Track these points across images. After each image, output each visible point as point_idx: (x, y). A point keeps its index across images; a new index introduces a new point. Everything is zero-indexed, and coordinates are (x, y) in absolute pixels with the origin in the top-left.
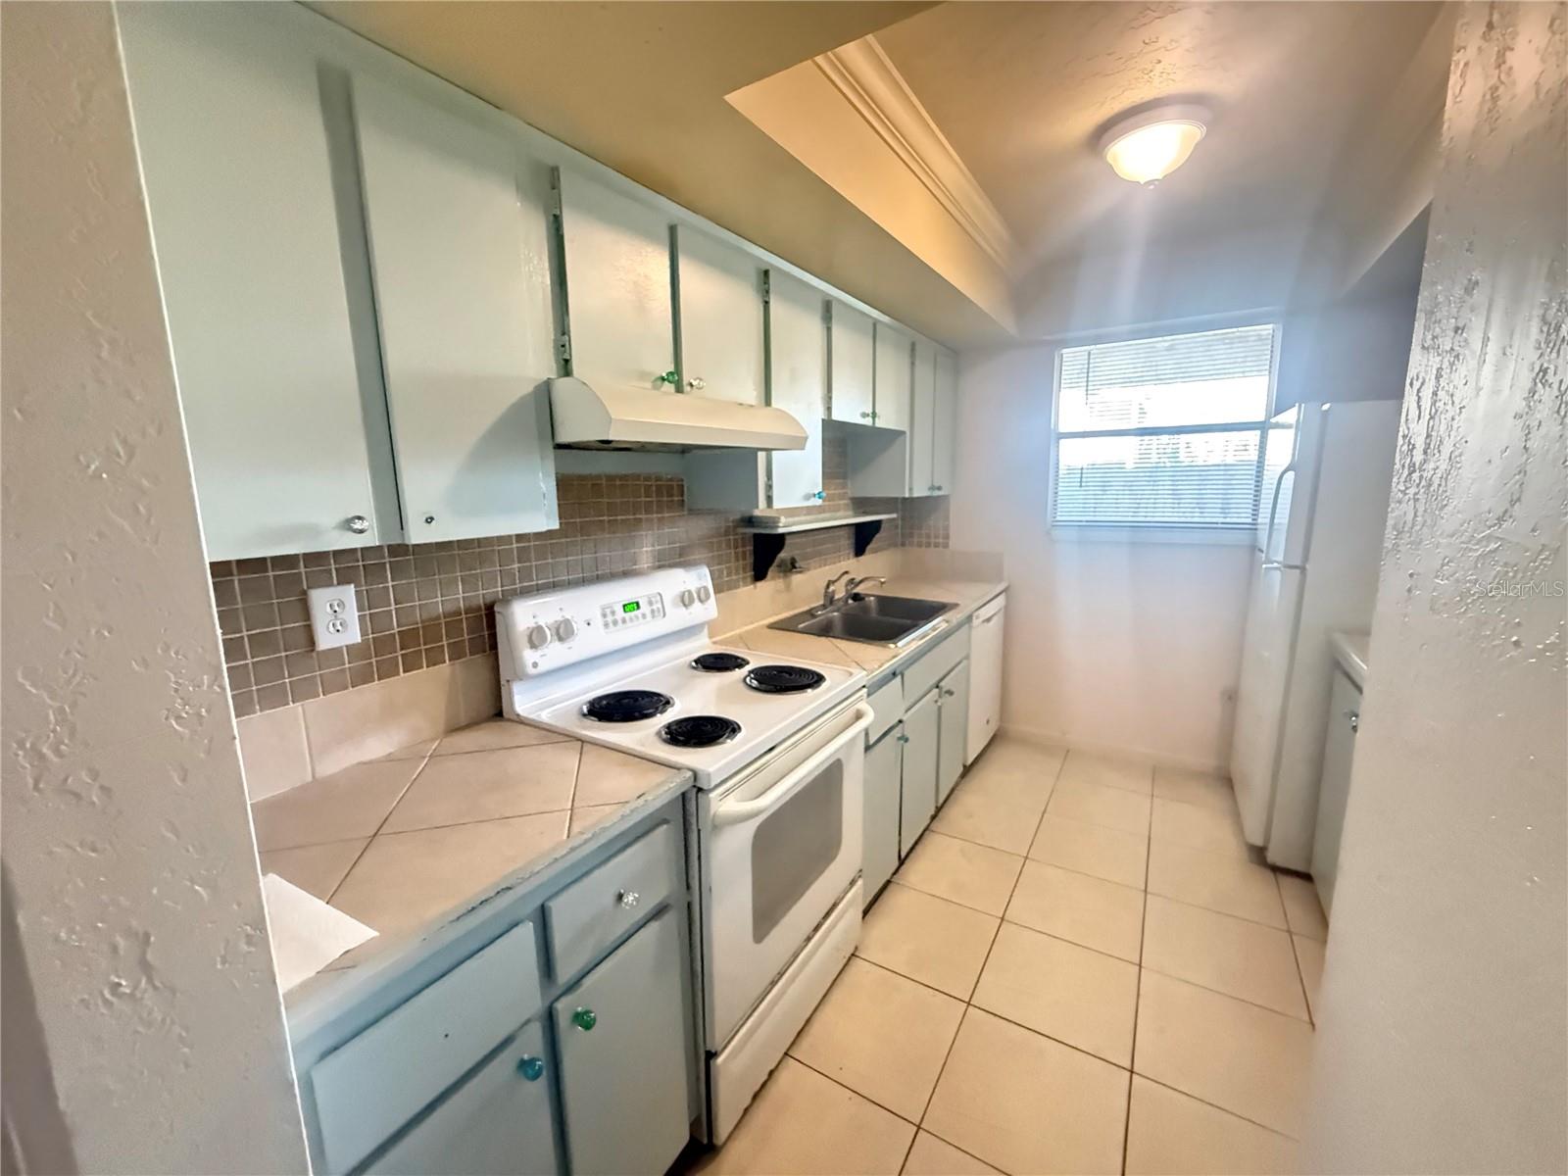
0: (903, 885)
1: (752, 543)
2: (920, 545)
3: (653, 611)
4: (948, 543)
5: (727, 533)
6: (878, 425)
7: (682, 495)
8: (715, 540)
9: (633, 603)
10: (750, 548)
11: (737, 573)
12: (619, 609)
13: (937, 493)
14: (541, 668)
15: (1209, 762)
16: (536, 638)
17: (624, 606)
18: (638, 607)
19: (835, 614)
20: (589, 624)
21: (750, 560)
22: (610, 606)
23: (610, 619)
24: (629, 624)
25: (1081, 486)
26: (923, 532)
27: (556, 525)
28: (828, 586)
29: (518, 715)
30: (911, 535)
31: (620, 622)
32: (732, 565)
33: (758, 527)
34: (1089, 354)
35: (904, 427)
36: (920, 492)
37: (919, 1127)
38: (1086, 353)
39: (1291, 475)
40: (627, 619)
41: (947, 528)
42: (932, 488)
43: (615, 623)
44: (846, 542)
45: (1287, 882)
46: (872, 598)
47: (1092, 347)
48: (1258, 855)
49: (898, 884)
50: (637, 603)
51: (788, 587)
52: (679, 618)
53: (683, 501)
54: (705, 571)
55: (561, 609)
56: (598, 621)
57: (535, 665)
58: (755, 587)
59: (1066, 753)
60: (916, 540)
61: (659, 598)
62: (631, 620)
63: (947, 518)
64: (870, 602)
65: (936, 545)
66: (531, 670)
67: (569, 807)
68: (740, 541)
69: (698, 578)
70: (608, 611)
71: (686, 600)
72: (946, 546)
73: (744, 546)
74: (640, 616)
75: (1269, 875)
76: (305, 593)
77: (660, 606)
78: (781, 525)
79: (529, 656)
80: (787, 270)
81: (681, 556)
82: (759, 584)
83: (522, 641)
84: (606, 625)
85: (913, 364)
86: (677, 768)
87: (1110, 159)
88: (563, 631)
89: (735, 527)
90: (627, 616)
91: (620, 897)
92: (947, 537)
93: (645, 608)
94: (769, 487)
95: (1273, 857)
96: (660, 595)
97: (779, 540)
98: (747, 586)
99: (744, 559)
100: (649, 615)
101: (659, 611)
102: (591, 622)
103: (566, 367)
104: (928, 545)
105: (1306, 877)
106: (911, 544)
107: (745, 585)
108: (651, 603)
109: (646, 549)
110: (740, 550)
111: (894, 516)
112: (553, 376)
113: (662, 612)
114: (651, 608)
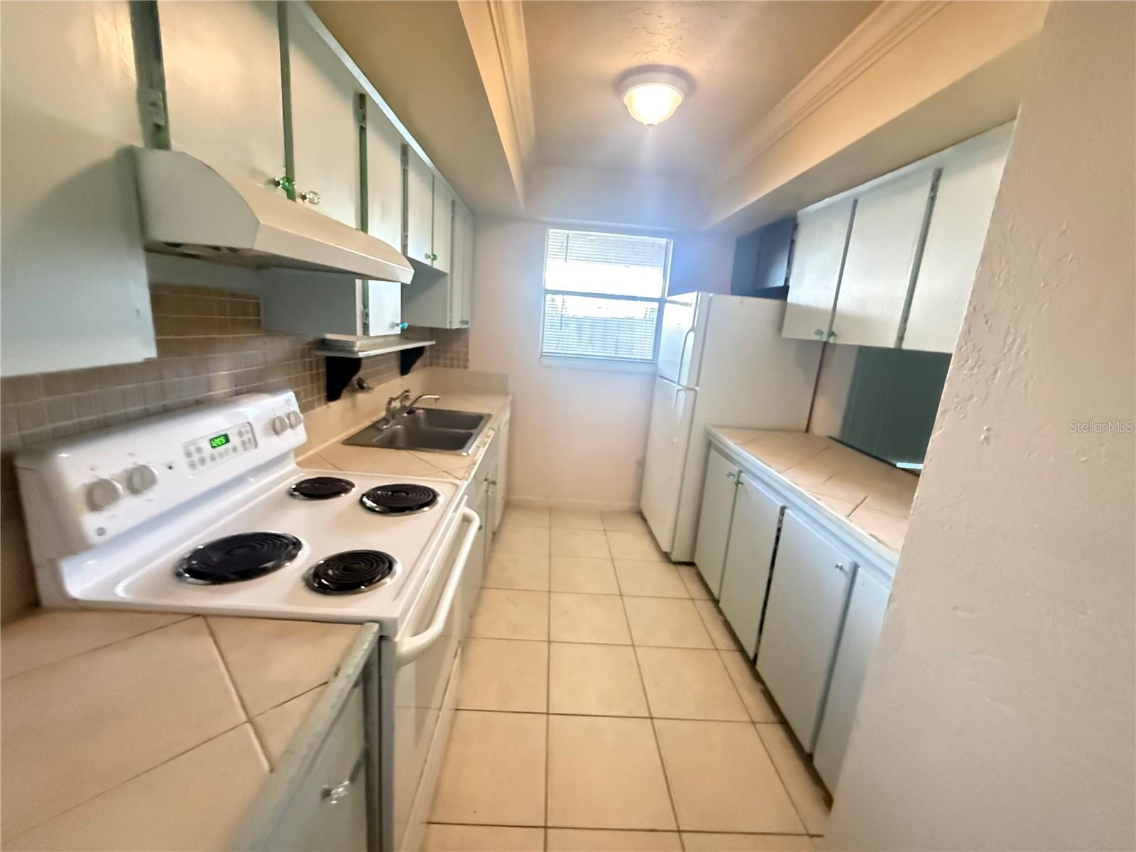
0: (475, 638)
1: (325, 365)
2: (445, 366)
3: (243, 443)
4: (467, 365)
5: (303, 356)
6: (435, 266)
7: (259, 315)
8: (292, 362)
9: (221, 437)
10: (323, 370)
11: (313, 395)
12: (206, 446)
13: (465, 326)
14: (111, 533)
15: (628, 504)
16: (99, 496)
17: (212, 440)
18: (227, 441)
19: (399, 427)
20: (170, 468)
21: (323, 383)
22: (194, 442)
23: (196, 457)
24: (218, 460)
25: (561, 329)
26: (448, 355)
27: (152, 353)
28: (390, 403)
29: (75, 600)
30: (438, 357)
31: (208, 460)
32: (309, 386)
33: (330, 350)
34: (568, 236)
35: (448, 271)
36: (456, 325)
37: (546, 827)
38: (566, 235)
39: (692, 335)
40: (216, 455)
41: (466, 353)
42: (463, 322)
43: (202, 461)
44: (395, 364)
45: (684, 570)
46: (421, 411)
47: (570, 231)
48: (666, 557)
49: (471, 637)
50: (226, 436)
51: (354, 406)
52: (271, 446)
53: (259, 321)
54: (290, 395)
55: (131, 454)
56: (182, 462)
57: (101, 530)
58: (328, 407)
59: (551, 511)
60: (441, 362)
61: (248, 428)
62: (221, 455)
63: (467, 346)
64: (419, 413)
65: (458, 367)
66: (93, 538)
67: (243, 717)
68: (314, 363)
69: (286, 402)
70: (192, 449)
71: (276, 427)
72: (466, 367)
73: (317, 369)
74: (230, 450)
75: (672, 567)
77: (250, 436)
78: (356, 349)
79: (91, 522)
80: (377, 102)
81: (259, 379)
82: (332, 404)
83: (79, 503)
84: (192, 466)
85: (453, 218)
86: (359, 622)
87: (626, 100)
88: (139, 480)
89: (310, 349)
90: (216, 451)
91: (327, 794)
92: (467, 360)
93: (235, 440)
94: (366, 315)
95: (675, 557)
96: (249, 423)
97: (355, 364)
98: (321, 406)
99: (318, 379)
100: (240, 447)
101: (250, 442)
102: (173, 465)
103: (158, 135)
104: (452, 366)
105: (691, 564)
106: (438, 365)
107: (320, 405)
108: (240, 434)
109: (222, 375)
110: (314, 372)
111: (434, 343)
112: (139, 143)
113: (253, 442)
114: (241, 439)
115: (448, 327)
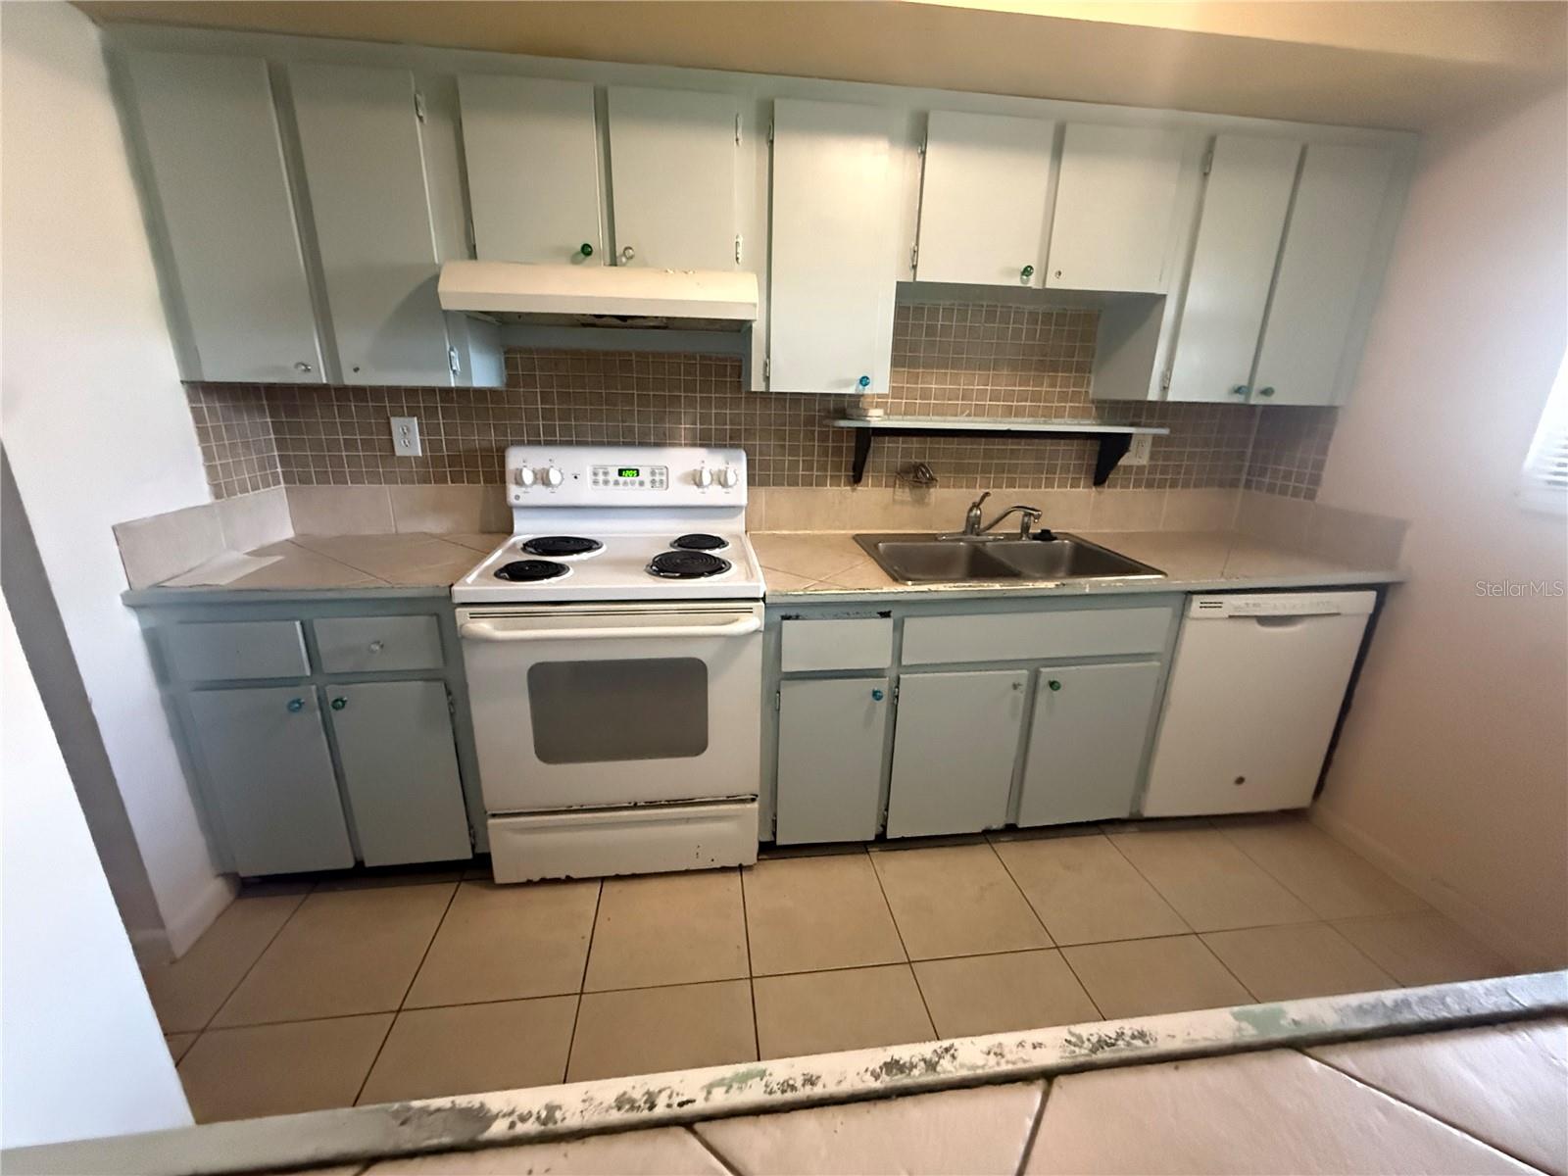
1: (854, 439)
3: (653, 481)
4: (1315, 492)
9: (633, 470)
10: (849, 444)
11: (822, 469)
12: (613, 472)
14: (522, 501)
17: (621, 470)
18: (637, 474)
20: (576, 477)
21: (848, 457)
22: (604, 467)
23: (601, 478)
24: (621, 486)
28: (971, 510)
31: (612, 483)
32: (814, 459)
40: (621, 482)
41: (1319, 466)
43: (606, 482)
50: (638, 471)
52: (683, 494)
55: (550, 460)
56: (587, 477)
57: (517, 497)
61: (665, 470)
62: (625, 483)
63: (1324, 450)
65: (1296, 493)
66: (513, 501)
69: (724, 461)
70: (601, 471)
72: (1311, 495)
73: (838, 441)
74: (637, 483)
76: (388, 418)
77: (663, 478)
79: (514, 491)
83: (510, 478)
84: (595, 482)
90: (621, 479)
92: (1316, 480)
93: (645, 476)
96: (667, 468)
99: (837, 455)
100: (647, 483)
101: (661, 483)
102: (579, 477)
104: (1283, 491)
107: (837, 485)
108: (653, 473)
110: (830, 444)
113: (665, 484)
114: (651, 478)
115: (1153, 395)
